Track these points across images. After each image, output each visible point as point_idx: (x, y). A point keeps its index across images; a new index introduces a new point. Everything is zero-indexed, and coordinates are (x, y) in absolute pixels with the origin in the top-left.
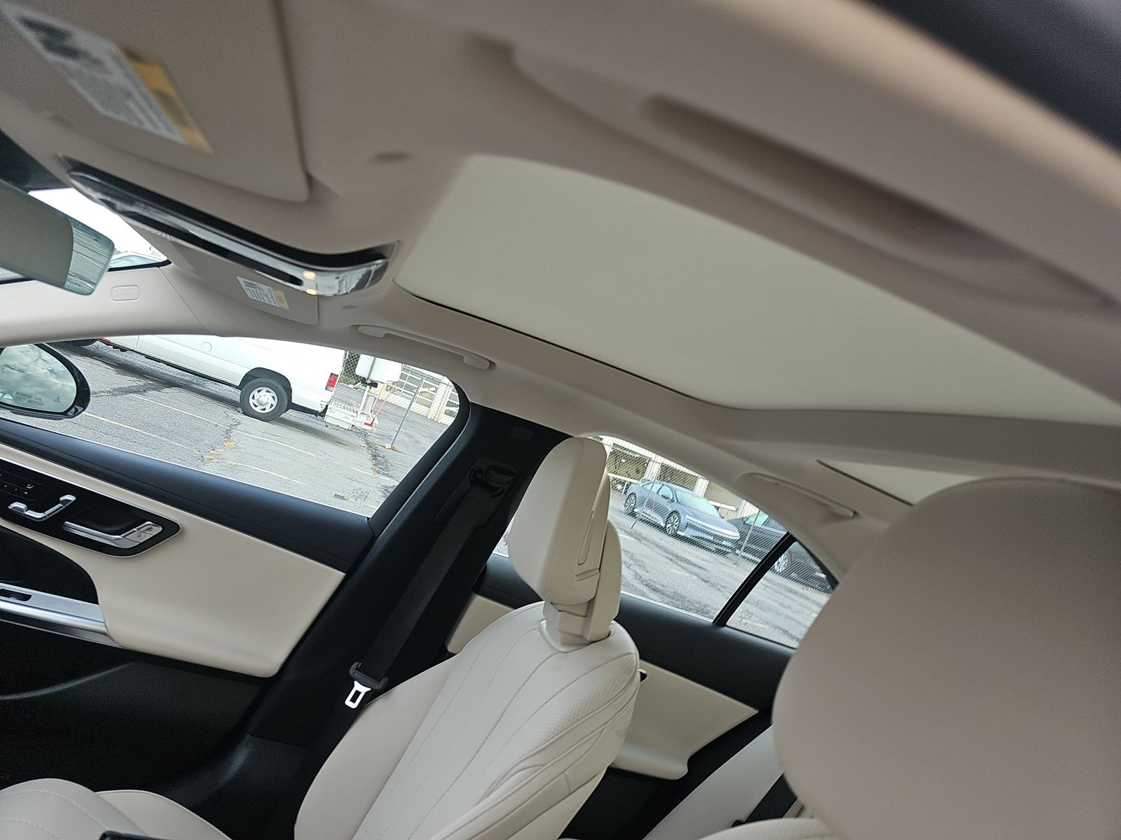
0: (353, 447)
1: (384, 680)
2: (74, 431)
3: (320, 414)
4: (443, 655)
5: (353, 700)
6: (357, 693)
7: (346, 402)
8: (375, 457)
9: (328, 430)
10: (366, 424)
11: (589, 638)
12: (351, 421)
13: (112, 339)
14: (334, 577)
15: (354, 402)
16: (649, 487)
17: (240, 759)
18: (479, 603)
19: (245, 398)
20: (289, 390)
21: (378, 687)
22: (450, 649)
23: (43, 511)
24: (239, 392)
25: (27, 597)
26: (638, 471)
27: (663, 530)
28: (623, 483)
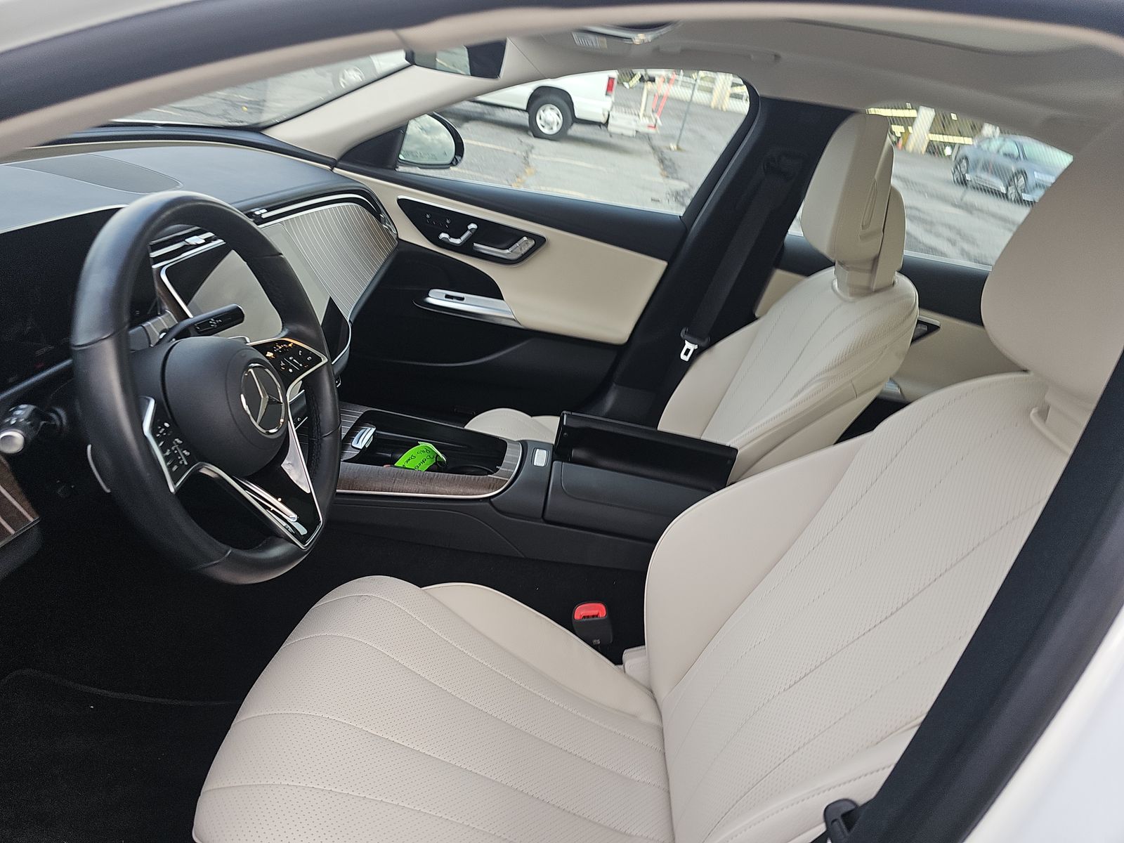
0: (639, 154)
1: (707, 340)
2: (461, 175)
3: (604, 125)
4: (752, 319)
5: (686, 354)
6: (688, 350)
7: (624, 106)
8: (662, 161)
9: (613, 141)
10: (650, 127)
11: (874, 287)
12: (634, 126)
13: (481, 98)
14: (659, 266)
15: (632, 104)
16: (985, 146)
17: (610, 401)
18: (779, 276)
19: (532, 119)
20: (570, 104)
21: (703, 344)
22: (757, 315)
23: (459, 237)
24: (527, 115)
25: (462, 299)
26: (973, 127)
27: (1005, 196)
28: (952, 145)
